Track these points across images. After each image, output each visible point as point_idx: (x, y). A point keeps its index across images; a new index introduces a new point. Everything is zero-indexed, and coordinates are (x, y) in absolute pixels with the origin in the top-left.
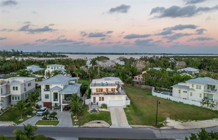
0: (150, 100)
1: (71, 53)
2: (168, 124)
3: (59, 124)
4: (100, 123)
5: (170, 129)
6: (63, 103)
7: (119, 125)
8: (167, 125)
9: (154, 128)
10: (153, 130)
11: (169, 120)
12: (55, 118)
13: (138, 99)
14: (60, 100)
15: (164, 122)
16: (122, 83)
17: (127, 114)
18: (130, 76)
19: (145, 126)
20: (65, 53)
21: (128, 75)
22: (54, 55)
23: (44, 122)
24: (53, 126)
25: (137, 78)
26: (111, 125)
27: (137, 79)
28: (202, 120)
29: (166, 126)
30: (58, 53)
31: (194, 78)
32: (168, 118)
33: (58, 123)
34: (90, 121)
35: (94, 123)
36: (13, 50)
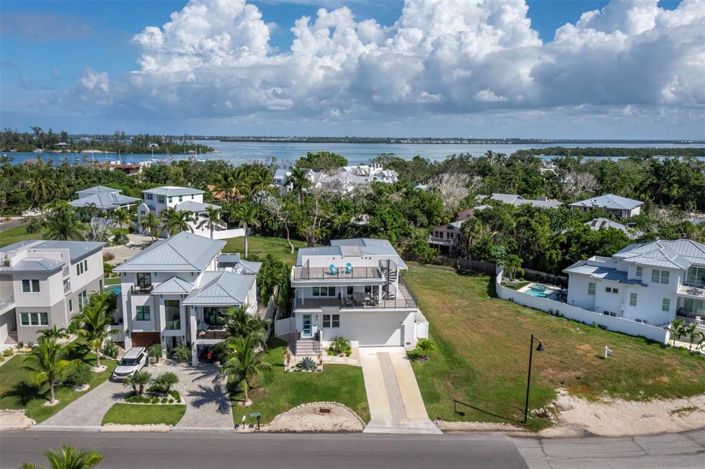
0: (492, 316)
1: (224, 139)
2: (564, 415)
3: (184, 418)
4: (328, 411)
5: (574, 437)
6: (198, 337)
7: (396, 420)
8: (560, 417)
9: (520, 431)
10: (516, 441)
11: (567, 397)
12: (170, 392)
13: (453, 312)
14: (188, 324)
15: (552, 406)
16: (400, 265)
17: (420, 376)
18: (422, 226)
19: (486, 426)
20: (203, 138)
21: (415, 223)
22: (167, 146)
23: (132, 410)
24: (163, 427)
25: (442, 233)
26: (367, 419)
27: (442, 237)
28: (680, 397)
29: (560, 423)
30: (181, 138)
31: (636, 237)
32: (562, 392)
33: (183, 413)
34: (294, 403)
35: (307, 412)
36: (35, 129)
